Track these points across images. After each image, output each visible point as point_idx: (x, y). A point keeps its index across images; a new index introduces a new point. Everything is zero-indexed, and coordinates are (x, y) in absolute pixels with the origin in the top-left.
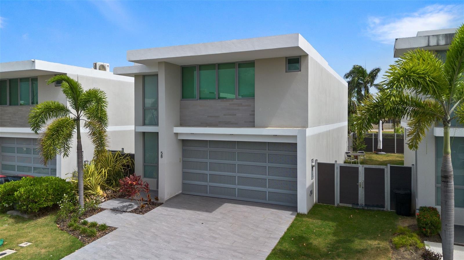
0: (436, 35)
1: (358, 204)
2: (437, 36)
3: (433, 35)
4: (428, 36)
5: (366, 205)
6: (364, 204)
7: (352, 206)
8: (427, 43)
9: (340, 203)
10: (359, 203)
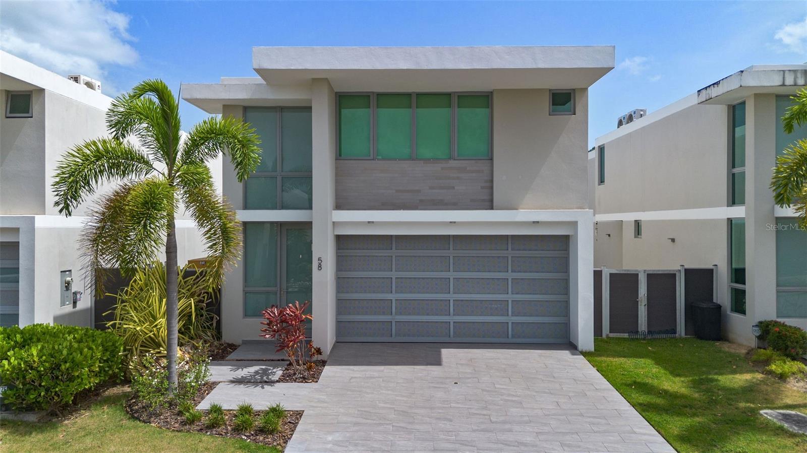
0: (793, 70)
1: (637, 332)
2: (795, 71)
3: (790, 70)
4: (783, 71)
5: (650, 332)
6: (646, 332)
7: (629, 335)
8: (782, 81)
9: (610, 332)
10: (639, 330)
